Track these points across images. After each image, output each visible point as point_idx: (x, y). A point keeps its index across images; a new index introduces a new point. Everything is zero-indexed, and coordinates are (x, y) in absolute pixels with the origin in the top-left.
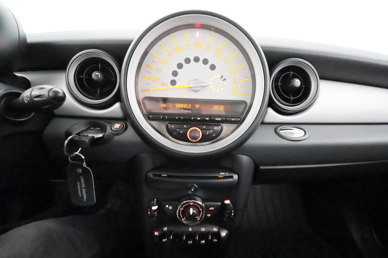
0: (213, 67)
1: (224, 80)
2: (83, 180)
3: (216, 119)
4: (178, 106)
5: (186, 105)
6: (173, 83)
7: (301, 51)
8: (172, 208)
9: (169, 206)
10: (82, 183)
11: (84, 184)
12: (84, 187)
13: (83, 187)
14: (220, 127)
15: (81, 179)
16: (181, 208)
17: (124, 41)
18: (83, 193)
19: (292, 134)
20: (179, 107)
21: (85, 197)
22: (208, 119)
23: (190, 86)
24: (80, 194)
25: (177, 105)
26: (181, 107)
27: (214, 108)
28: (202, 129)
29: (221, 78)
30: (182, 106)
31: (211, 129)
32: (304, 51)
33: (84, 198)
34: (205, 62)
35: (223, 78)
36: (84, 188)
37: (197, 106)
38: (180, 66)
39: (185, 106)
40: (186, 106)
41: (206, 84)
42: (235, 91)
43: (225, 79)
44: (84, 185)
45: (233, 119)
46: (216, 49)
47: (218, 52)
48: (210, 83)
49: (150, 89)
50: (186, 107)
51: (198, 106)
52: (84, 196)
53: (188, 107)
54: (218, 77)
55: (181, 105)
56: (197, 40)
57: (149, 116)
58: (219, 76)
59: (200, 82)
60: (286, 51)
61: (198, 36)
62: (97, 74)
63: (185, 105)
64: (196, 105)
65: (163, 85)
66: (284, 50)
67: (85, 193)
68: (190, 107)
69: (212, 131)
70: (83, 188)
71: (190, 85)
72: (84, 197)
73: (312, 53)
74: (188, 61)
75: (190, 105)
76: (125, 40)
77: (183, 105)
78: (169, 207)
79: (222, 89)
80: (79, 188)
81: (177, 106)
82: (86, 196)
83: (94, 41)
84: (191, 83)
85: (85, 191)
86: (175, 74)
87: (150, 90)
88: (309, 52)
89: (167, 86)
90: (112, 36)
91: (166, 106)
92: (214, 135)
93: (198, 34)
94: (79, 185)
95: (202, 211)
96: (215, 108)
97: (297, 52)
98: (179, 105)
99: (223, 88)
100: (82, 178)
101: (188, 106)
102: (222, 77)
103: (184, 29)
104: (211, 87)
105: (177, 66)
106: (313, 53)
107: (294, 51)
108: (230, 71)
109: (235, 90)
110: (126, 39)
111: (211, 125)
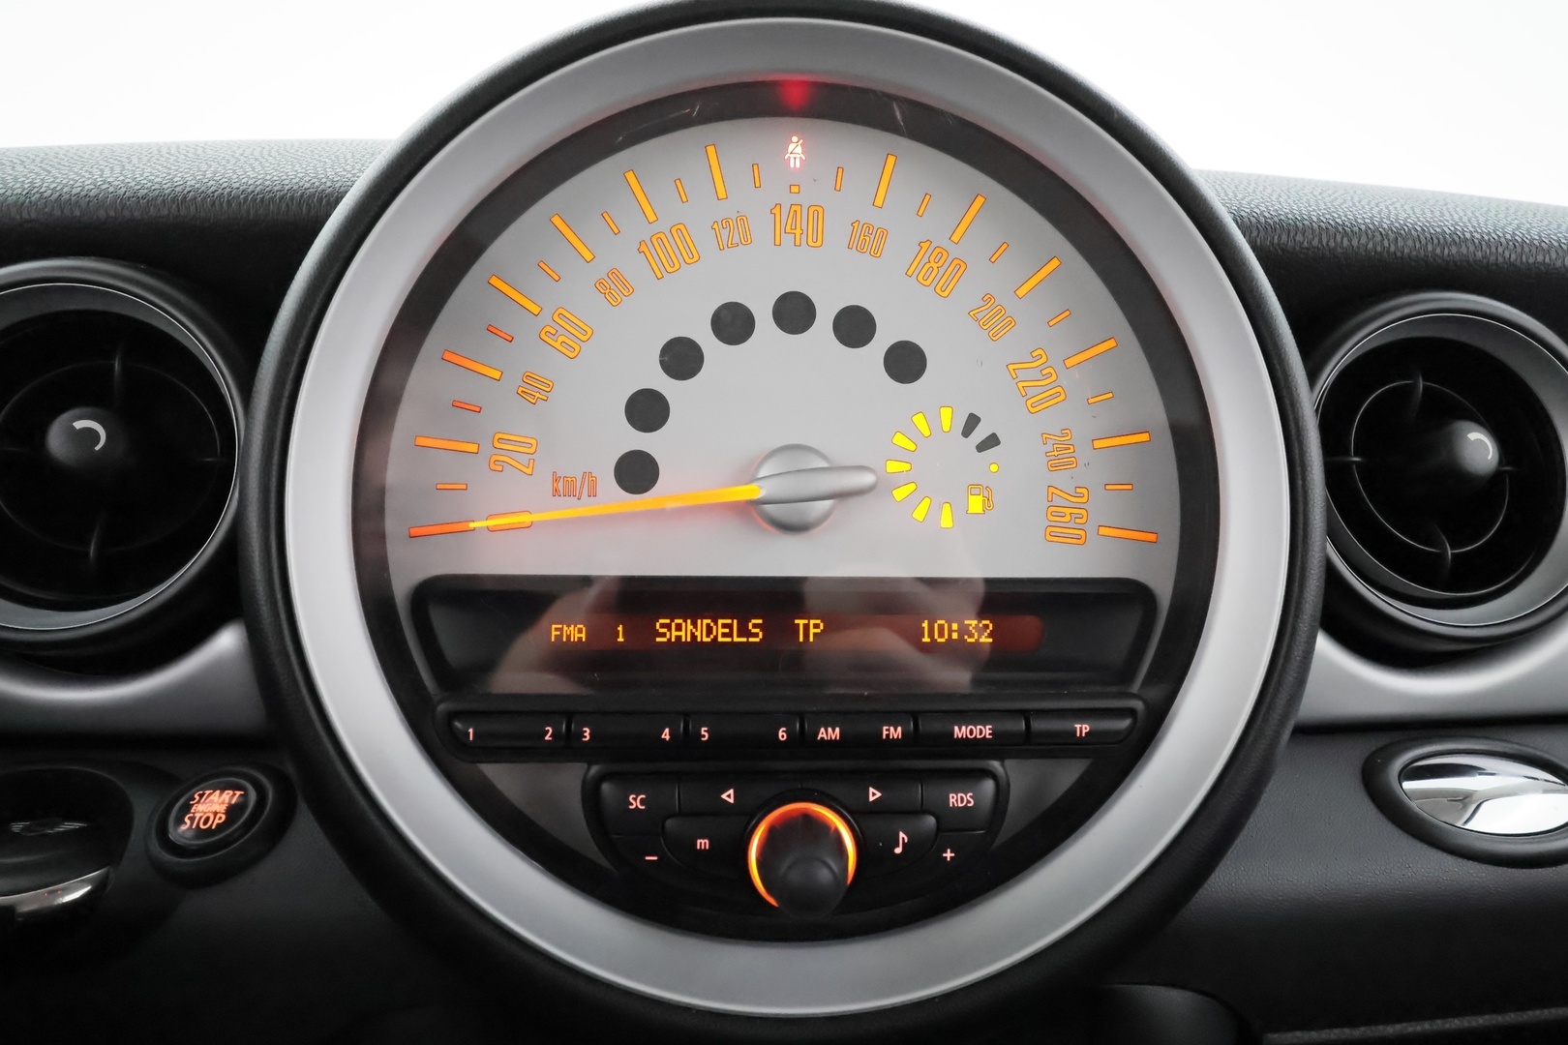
0: (905, 362)
1: (982, 447)
3: (960, 732)
4: (675, 633)
5: (730, 626)
6: (637, 472)
7: (1472, 249)
14: (988, 786)
17: (292, 198)
19: (1465, 807)
20: (678, 638)
22: (895, 732)
23: (755, 497)
25: (663, 626)
26: (694, 636)
27: (926, 639)
28: (855, 815)
29: (967, 432)
30: (698, 634)
31: (924, 811)
32: (1493, 249)
34: (854, 327)
35: (980, 434)
37: (806, 627)
38: (682, 358)
39: (721, 630)
40: (727, 630)
41: (868, 479)
42: (1067, 519)
43: (992, 441)
45: (1078, 726)
46: (925, 246)
47: (935, 266)
48: (893, 467)
49: (472, 525)
50: (730, 635)
51: (816, 626)
53: (744, 640)
54: (946, 427)
55: (690, 627)
56: (795, 189)
57: (458, 725)
58: (949, 419)
59: (824, 464)
60: (1375, 246)
61: (798, 165)
62: (79, 425)
63: (720, 622)
64: (801, 622)
65: (565, 488)
66: (1364, 240)
68: (756, 635)
69: (931, 821)
71: (753, 486)
73: (1540, 258)
74: (733, 324)
75: (755, 626)
76: (302, 196)
77: (706, 621)
79: (976, 504)
81: (663, 635)
83: (83, 203)
84: (761, 474)
86: (647, 410)
87: (474, 529)
88: (1519, 250)
89: (593, 494)
90: (215, 173)
91: (583, 635)
92: (949, 855)
93: (799, 150)
96: (931, 634)
97: (1446, 251)
98: (679, 628)
99: (980, 498)
101: (744, 631)
102: (973, 422)
103: (705, 119)
104: (900, 494)
105: (662, 362)
106: (1547, 260)
107: (1430, 248)
108: (1021, 385)
109: (1068, 511)
110: (307, 185)
111: (923, 775)
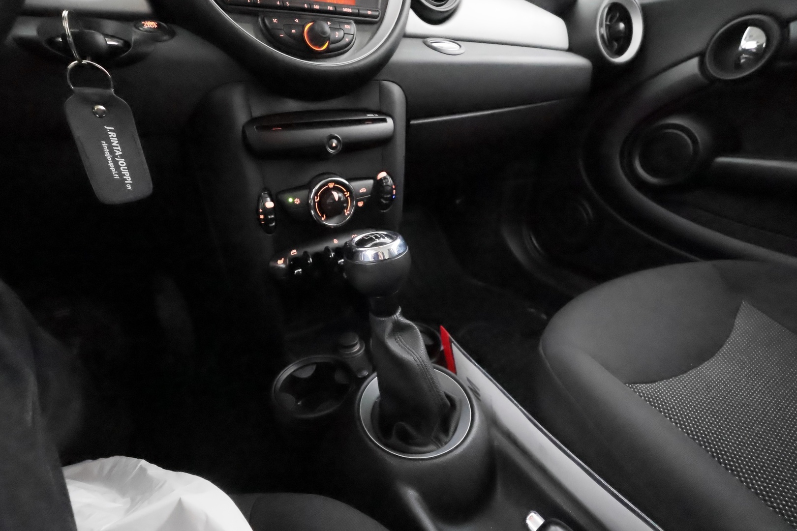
2: (115, 136)
3: (345, 10)
8: (300, 201)
9: (294, 198)
10: (113, 144)
11: (117, 147)
12: (121, 153)
13: (118, 153)
15: (109, 133)
16: (316, 197)
18: (121, 168)
21: (128, 179)
22: (331, 8)
24: (115, 174)
31: (340, 28)
33: (126, 182)
36: (122, 156)
44: (119, 148)
52: (124, 177)
67: (126, 168)
69: (342, 32)
70: (118, 158)
72: (125, 179)
78: (295, 200)
80: (109, 158)
82: (129, 177)
85: (125, 164)
92: (347, 40)
94: (106, 150)
95: (349, 196)
100: (111, 131)
111: (340, 23)
